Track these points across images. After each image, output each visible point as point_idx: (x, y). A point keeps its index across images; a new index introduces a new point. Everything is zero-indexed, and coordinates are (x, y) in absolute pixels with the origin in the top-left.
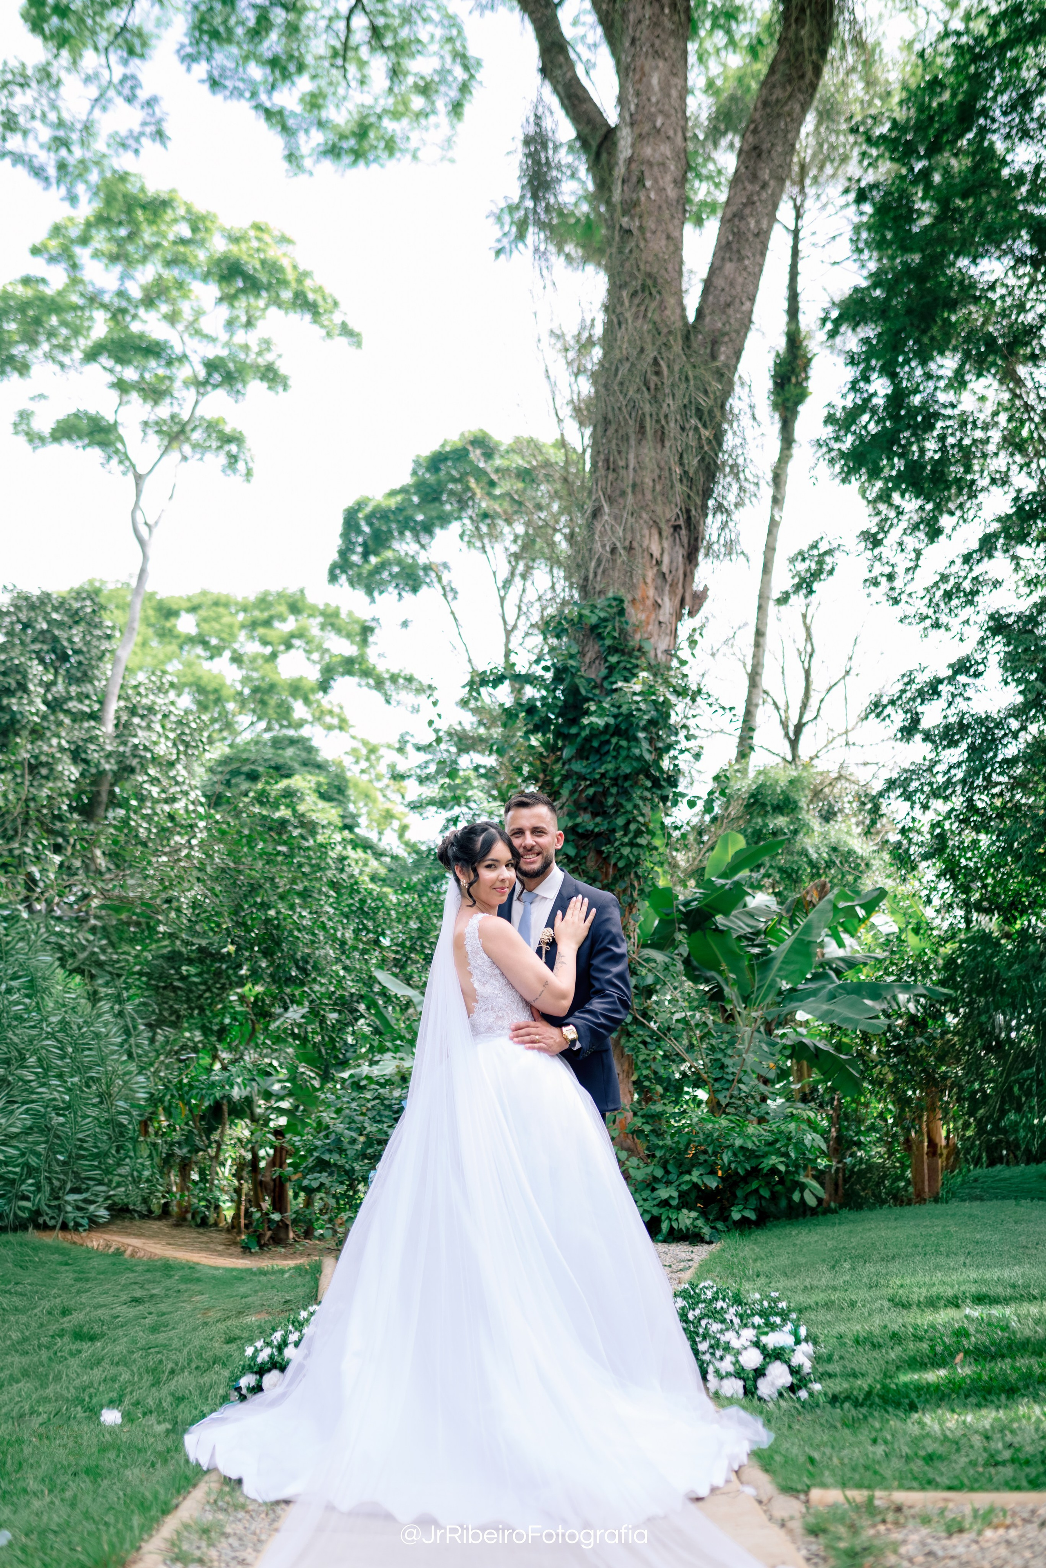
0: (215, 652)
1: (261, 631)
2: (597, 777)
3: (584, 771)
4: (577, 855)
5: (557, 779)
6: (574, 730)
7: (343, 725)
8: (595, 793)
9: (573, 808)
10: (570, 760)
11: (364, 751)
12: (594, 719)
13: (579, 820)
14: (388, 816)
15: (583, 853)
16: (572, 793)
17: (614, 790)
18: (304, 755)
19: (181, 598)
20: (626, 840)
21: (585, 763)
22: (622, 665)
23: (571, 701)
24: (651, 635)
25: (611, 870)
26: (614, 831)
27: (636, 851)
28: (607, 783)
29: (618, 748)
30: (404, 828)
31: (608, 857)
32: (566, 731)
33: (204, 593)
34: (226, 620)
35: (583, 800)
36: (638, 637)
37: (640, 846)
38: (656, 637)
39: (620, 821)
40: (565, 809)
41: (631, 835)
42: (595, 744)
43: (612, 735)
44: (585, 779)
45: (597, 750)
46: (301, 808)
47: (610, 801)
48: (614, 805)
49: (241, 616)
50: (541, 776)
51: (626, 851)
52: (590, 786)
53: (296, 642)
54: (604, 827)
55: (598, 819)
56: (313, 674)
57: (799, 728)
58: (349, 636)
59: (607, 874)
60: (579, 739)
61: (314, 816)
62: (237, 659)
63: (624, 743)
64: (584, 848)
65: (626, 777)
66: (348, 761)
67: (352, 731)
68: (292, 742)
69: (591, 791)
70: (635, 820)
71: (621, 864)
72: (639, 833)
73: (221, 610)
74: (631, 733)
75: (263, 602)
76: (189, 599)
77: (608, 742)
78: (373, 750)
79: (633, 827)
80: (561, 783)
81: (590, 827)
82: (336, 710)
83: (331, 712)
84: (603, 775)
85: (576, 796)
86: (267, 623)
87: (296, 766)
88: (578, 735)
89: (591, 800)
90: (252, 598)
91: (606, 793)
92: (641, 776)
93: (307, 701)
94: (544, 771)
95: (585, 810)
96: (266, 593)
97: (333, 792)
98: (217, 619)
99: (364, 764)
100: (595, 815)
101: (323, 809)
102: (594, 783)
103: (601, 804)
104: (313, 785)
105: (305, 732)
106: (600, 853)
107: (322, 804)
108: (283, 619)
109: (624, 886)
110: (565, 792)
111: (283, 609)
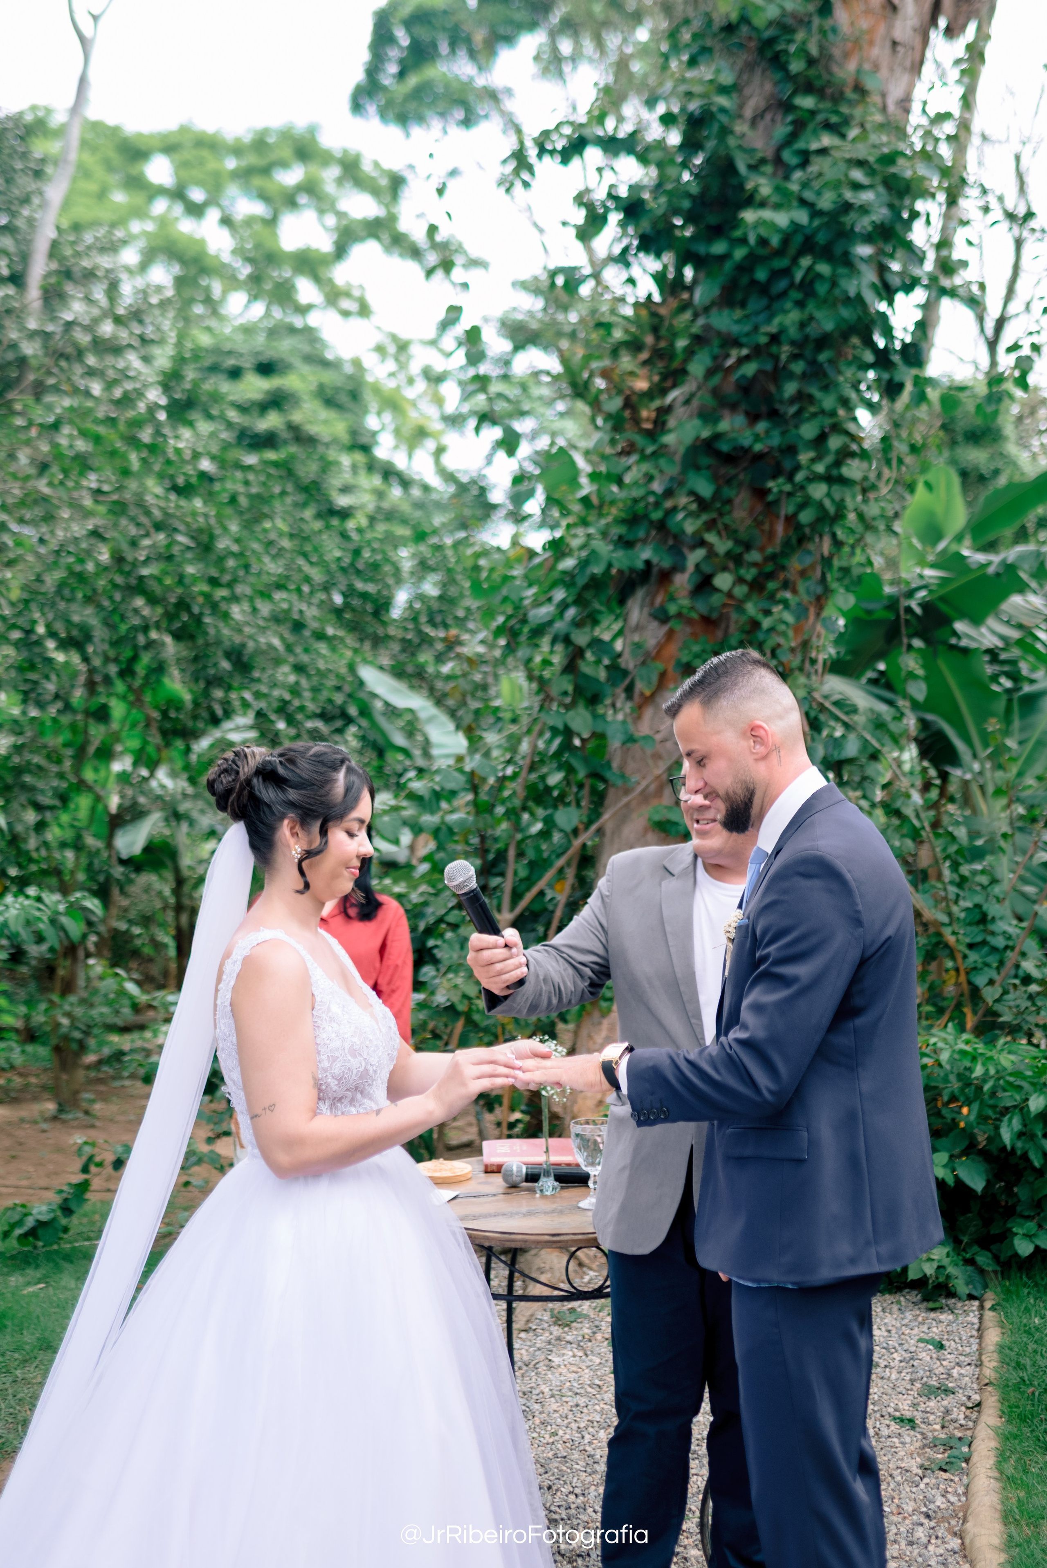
0: (196, 210)
1: (257, 181)
2: (763, 340)
3: (735, 329)
4: (716, 495)
5: (681, 343)
6: (719, 248)
7: (364, 310)
8: (760, 372)
9: (710, 401)
10: (707, 310)
11: (392, 349)
12: (767, 214)
13: (724, 426)
14: (421, 433)
15: (728, 492)
16: (710, 373)
17: (798, 367)
18: (306, 348)
19: (151, 136)
20: (820, 468)
21: (738, 313)
22: (820, 118)
23: (714, 190)
24: (876, 67)
25: (780, 529)
26: (791, 450)
27: (837, 492)
28: (785, 351)
29: (812, 278)
30: (440, 451)
31: (776, 502)
32: (701, 249)
33: (184, 130)
34: (212, 165)
35: (729, 388)
36: (852, 66)
37: (843, 481)
38: (884, 72)
39: (808, 431)
40: (695, 403)
41: (829, 459)
42: (761, 275)
43: (801, 253)
44: (736, 343)
45: (764, 289)
46: (297, 417)
47: (790, 388)
48: (792, 400)
49: (231, 164)
50: (649, 340)
51: (818, 491)
52: (747, 358)
53: (303, 199)
54: (775, 440)
55: (761, 426)
56: (325, 244)
57: (1000, 323)
58: (375, 191)
59: (771, 535)
60: (728, 266)
61: (313, 429)
62: (226, 221)
63: (824, 268)
64: (729, 482)
65: (823, 342)
66: (370, 361)
67: (374, 319)
68: (292, 330)
69: (750, 369)
70: (837, 428)
71: (805, 517)
72: (844, 454)
73: (205, 153)
74: (838, 250)
75: (260, 143)
76: (164, 137)
77: (786, 272)
78: (403, 347)
79: (835, 443)
80: (690, 352)
81: (746, 439)
82: (356, 293)
83: (348, 294)
84: (775, 339)
85: (716, 380)
86: (266, 171)
87: (297, 362)
88: (722, 258)
89: (746, 388)
90: (247, 138)
91: (778, 374)
92: (855, 340)
93: (317, 279)
94: (655, 330)
95: (733, 407)
96: (265, 132)
97: (343, 399)
98: (202, 163)
99: (391, 365)
100: (753, 418)
101: (326, 422)
102: (757, 352)
103: (768, 398)
104: (313, 387)
105: (313, 319)
106: (761, 493)
107: (324, 414)
108: (284, 164)
109: (808, 560)
110: (697, 368)
111: (286, 152)
